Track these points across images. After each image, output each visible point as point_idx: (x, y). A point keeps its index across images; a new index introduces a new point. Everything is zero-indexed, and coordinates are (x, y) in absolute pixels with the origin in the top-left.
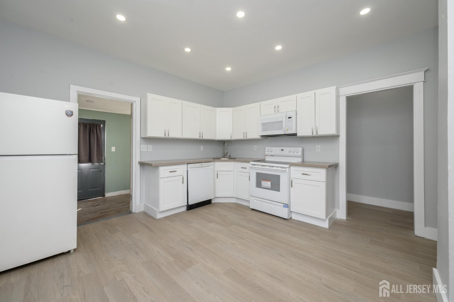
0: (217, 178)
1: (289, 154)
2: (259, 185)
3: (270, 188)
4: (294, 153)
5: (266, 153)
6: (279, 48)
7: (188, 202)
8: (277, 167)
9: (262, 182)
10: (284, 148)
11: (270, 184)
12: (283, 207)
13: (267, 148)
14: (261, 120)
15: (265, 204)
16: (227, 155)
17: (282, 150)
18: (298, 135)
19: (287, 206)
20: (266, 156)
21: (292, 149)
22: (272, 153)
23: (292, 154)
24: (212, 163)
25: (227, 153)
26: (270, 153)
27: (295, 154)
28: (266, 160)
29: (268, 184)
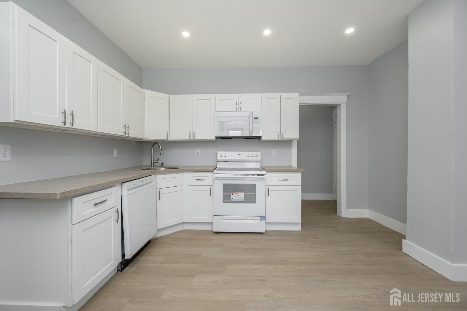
0: (160, 199)
1: (247, 158)
2: (227, 199)
3: (243, 201)
4: (253, 158)
5: (218, 158)
6: (267, 32)
7: (123, 255)
8: (253, 175)
9: (232, 195)
10: (242, 152)
11: (243, 196)
12: (260, 220)
13: (219, 153)
14: (218, 117)
15: (237, 221)
16: (157, 163)
17: (238, 155)
18: (263, 138)
19: (263, 218)
20: (218, 162)
21: (251, 153)
22: (228, 158)
23: (251, 158)
24: (153, 176)
25: (158, 160)
26: (223, 158)
27: (255, 158)
28: (218, 167)
29: (241, 196)
